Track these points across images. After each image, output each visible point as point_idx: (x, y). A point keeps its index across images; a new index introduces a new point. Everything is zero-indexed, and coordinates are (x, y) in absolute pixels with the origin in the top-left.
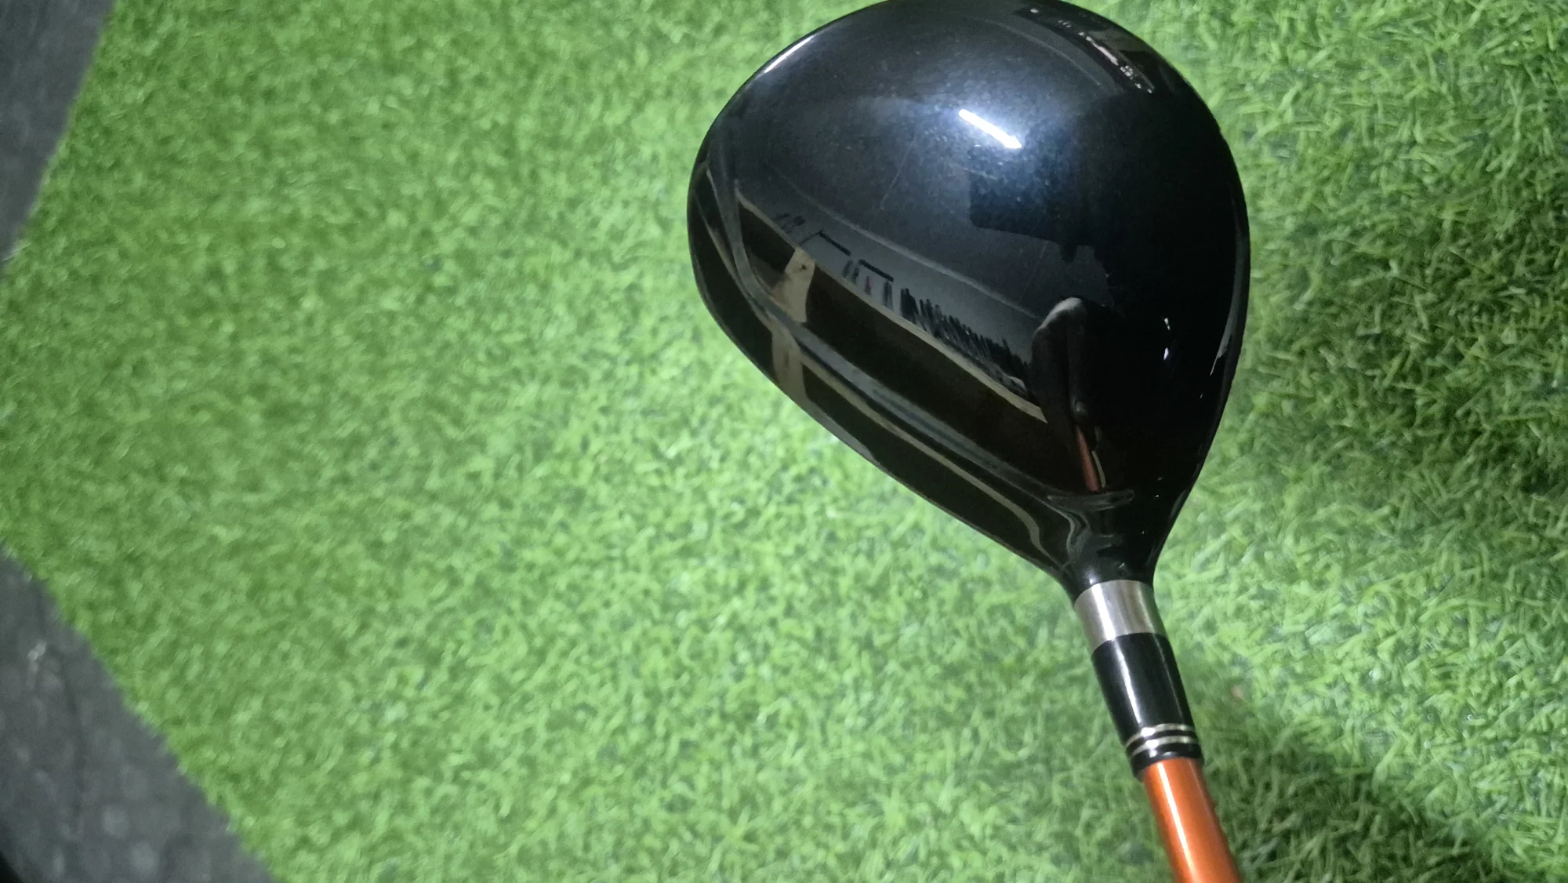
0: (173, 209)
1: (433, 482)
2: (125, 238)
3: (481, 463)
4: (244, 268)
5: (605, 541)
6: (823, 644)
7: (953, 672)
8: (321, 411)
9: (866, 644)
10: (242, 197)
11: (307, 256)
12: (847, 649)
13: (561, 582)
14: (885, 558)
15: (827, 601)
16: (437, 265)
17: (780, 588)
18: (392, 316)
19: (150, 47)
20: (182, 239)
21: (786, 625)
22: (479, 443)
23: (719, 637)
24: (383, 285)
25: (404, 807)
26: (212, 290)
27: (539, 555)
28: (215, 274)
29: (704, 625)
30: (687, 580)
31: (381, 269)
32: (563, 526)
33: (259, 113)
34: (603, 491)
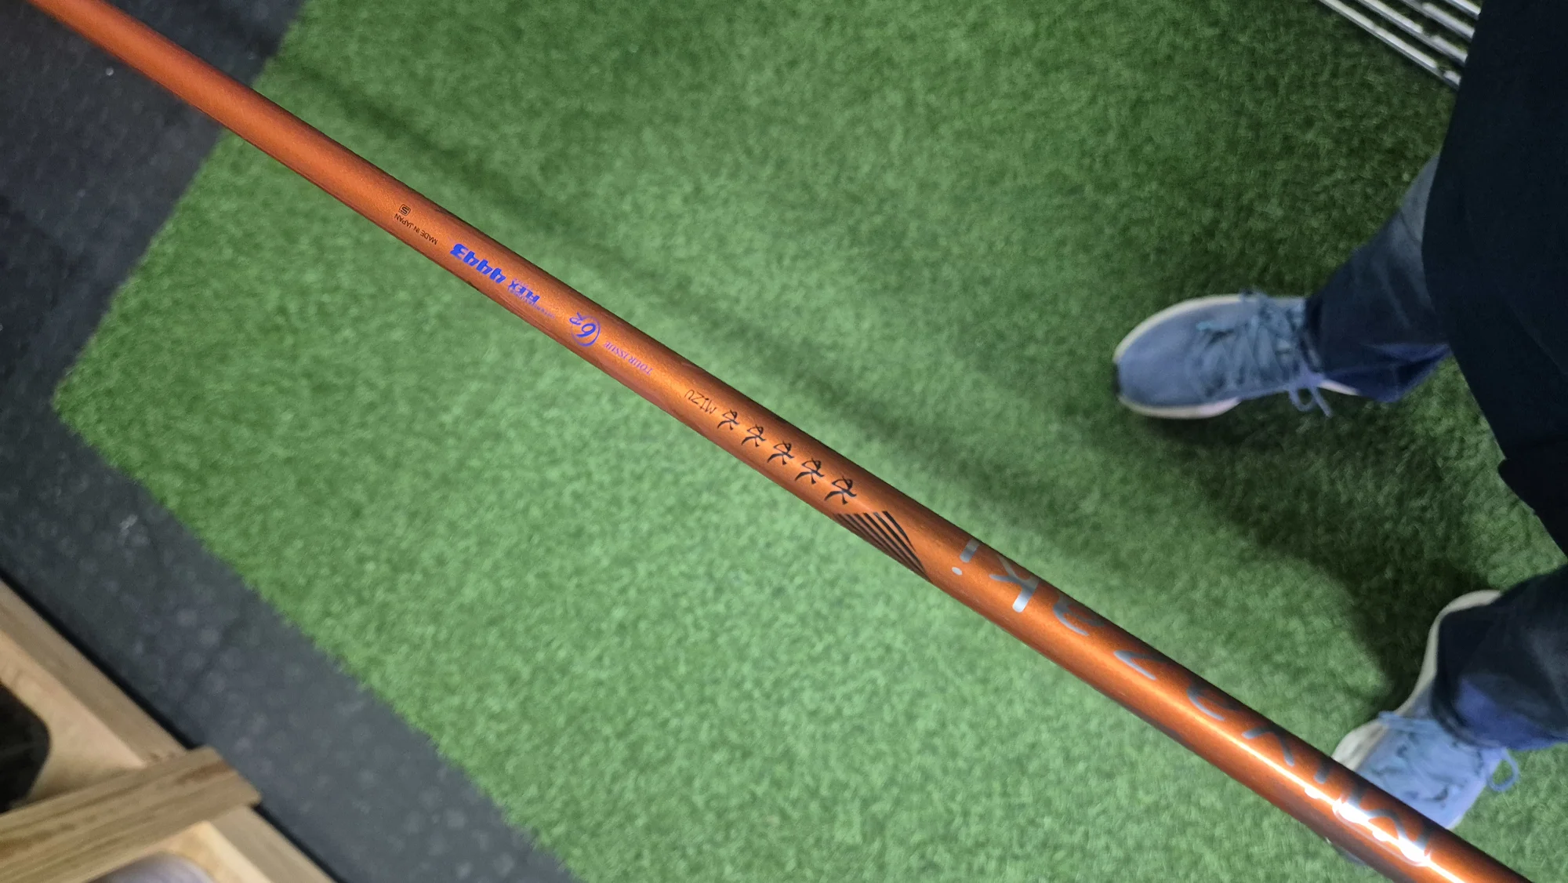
0: (253, 272)
1: (418, 427)
2: (216, 284)
3: (447, 418)
4: (302, 310)
5: (512, 457)
6: (616, 501)
7: (670, 510)
8: (351, 389)
9: (634, 500)
10: (302, 271)
11: (345, 309)
12: (625, 502)
13: (487, 475)
14: (644, 463)
15: (617, 482)
16: (426, 321)
17: (596, 477)
18: (397, 343)
19: (241, 181)
20: (260, 289)
21: (600, 494)
22: (446, 409)
23: (567, 499)
24: (390, 326)
25: (392, 589)
26: (280, 320)
27: (475, 463)
28: (282, 310)
29: (560, 494)
30: (553, 474)
31: (392, 318)
32: (491, 450)
33: (317, 228)
34: (512, 434)
